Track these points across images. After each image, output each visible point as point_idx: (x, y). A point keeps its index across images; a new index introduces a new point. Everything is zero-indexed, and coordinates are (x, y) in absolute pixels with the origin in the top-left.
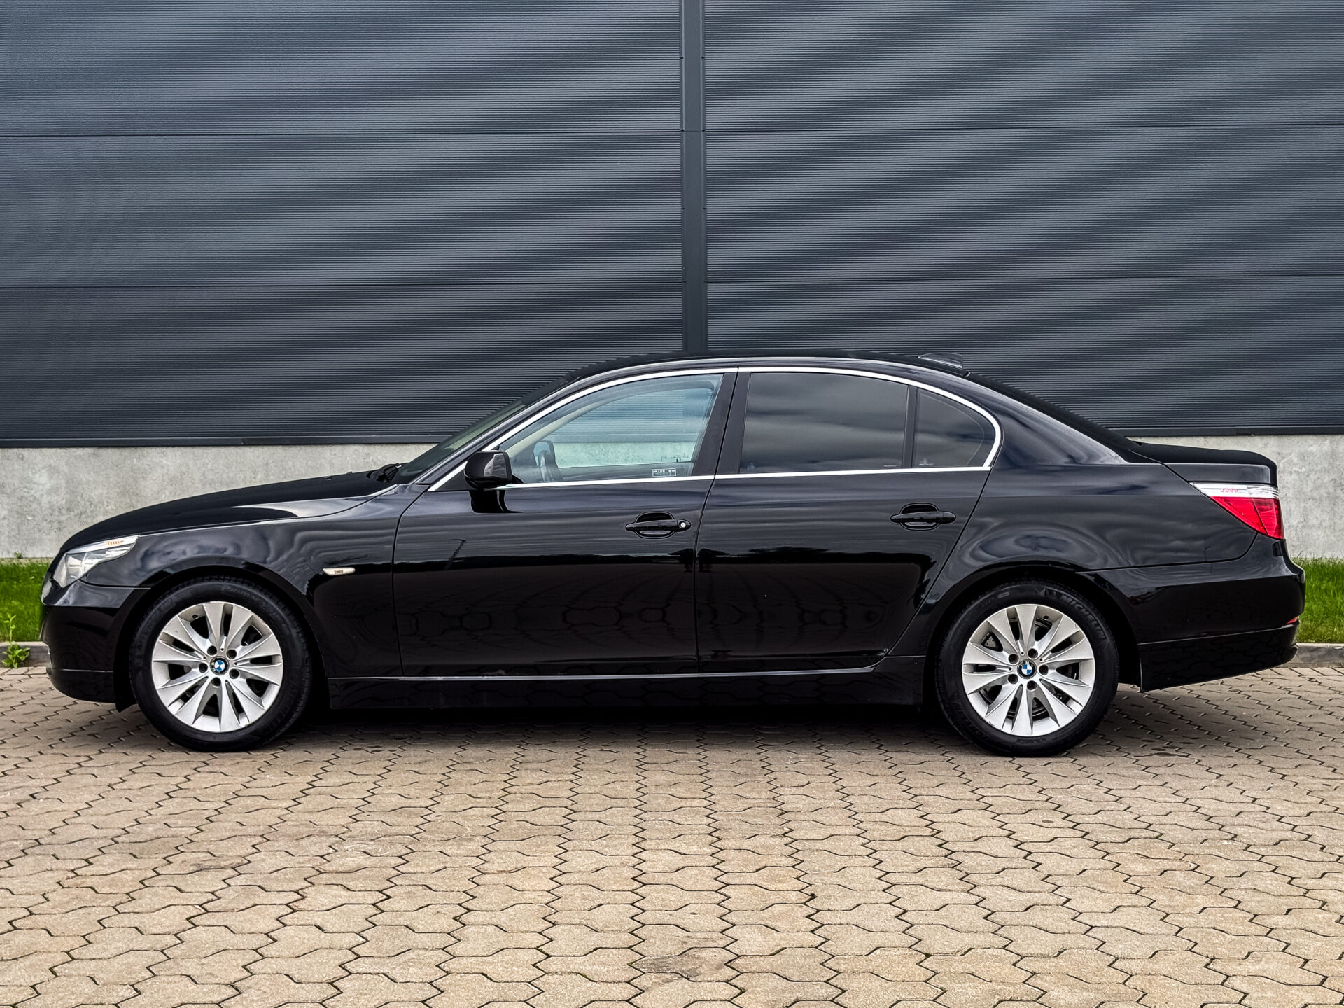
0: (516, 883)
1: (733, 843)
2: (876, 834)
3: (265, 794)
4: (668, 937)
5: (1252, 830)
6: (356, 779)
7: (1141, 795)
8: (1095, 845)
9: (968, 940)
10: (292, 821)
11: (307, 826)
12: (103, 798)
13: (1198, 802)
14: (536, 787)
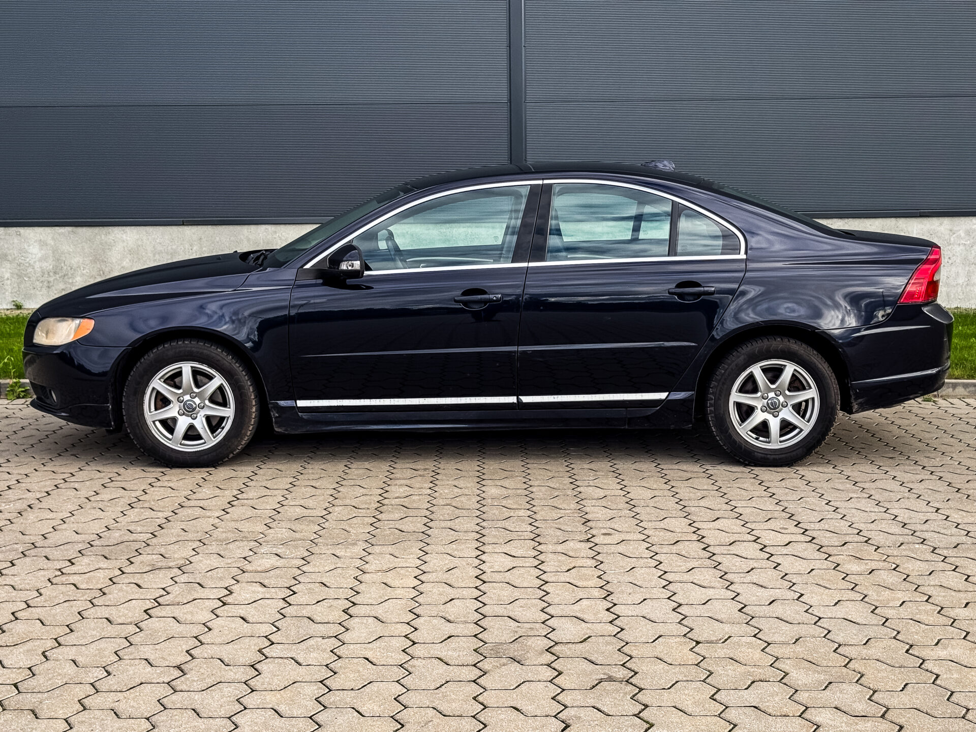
0: (389, 581)
1: (550, 548)
2: (656, 539)
3: (201, 505)
4: (503, 627)
5: (936, 535)
6: (268, 492)
7: (853, 506)
8: (820, 548)
9: (727, 629)
10: (222, 528)
11: (233, 532)
12: (82, 508)
13: (895, 512)
14: (402, 499)
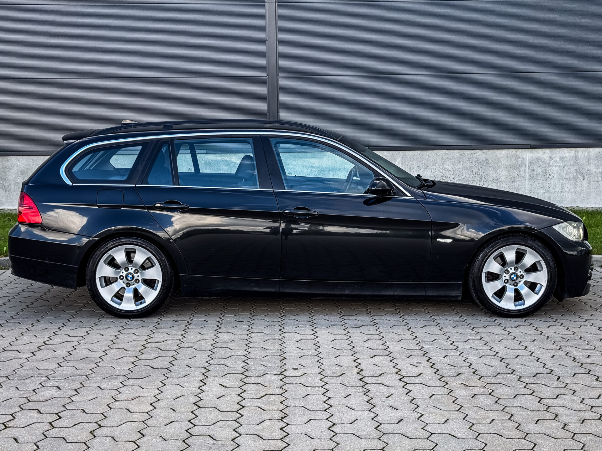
0: (131, 407)
1: (253, 380)
2: (328, 372)
3: (18, 349)
5: (523, 367)
6: (69, 339)
7: (469, 345)
8: (441, 378)
10: (26, 367)
11: (32, 370)
13: (496, 349)
14: (160, 343)
